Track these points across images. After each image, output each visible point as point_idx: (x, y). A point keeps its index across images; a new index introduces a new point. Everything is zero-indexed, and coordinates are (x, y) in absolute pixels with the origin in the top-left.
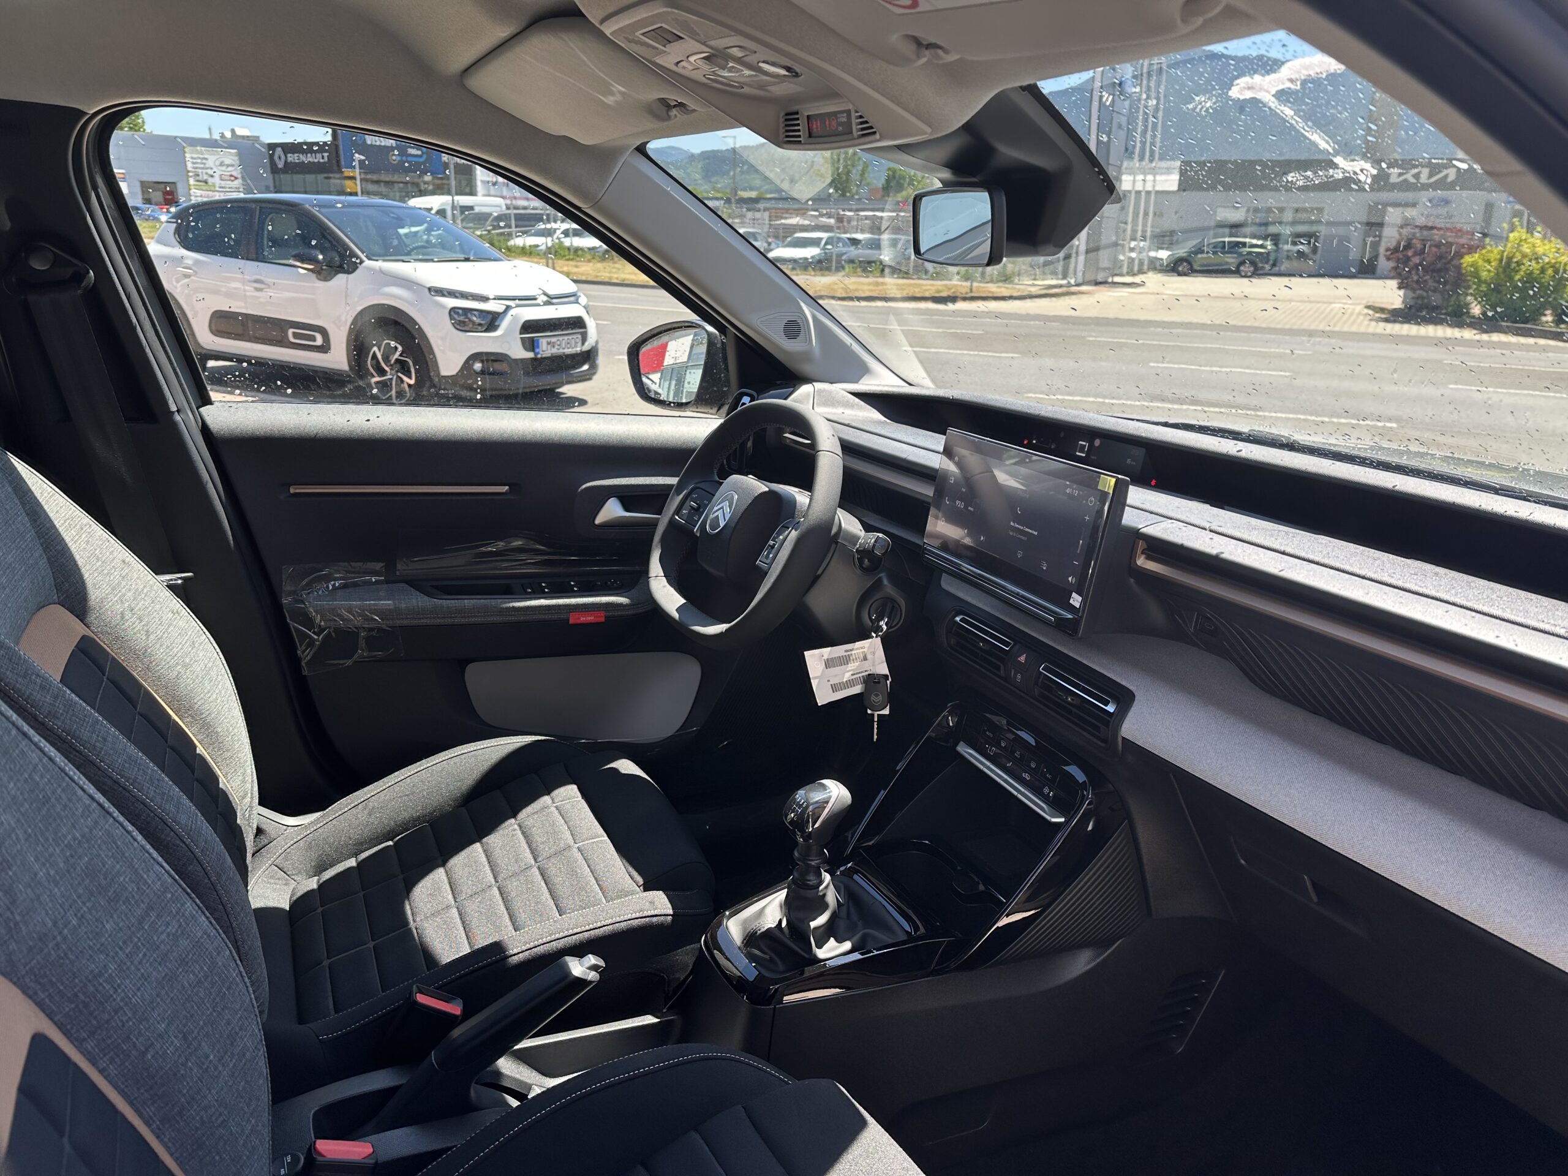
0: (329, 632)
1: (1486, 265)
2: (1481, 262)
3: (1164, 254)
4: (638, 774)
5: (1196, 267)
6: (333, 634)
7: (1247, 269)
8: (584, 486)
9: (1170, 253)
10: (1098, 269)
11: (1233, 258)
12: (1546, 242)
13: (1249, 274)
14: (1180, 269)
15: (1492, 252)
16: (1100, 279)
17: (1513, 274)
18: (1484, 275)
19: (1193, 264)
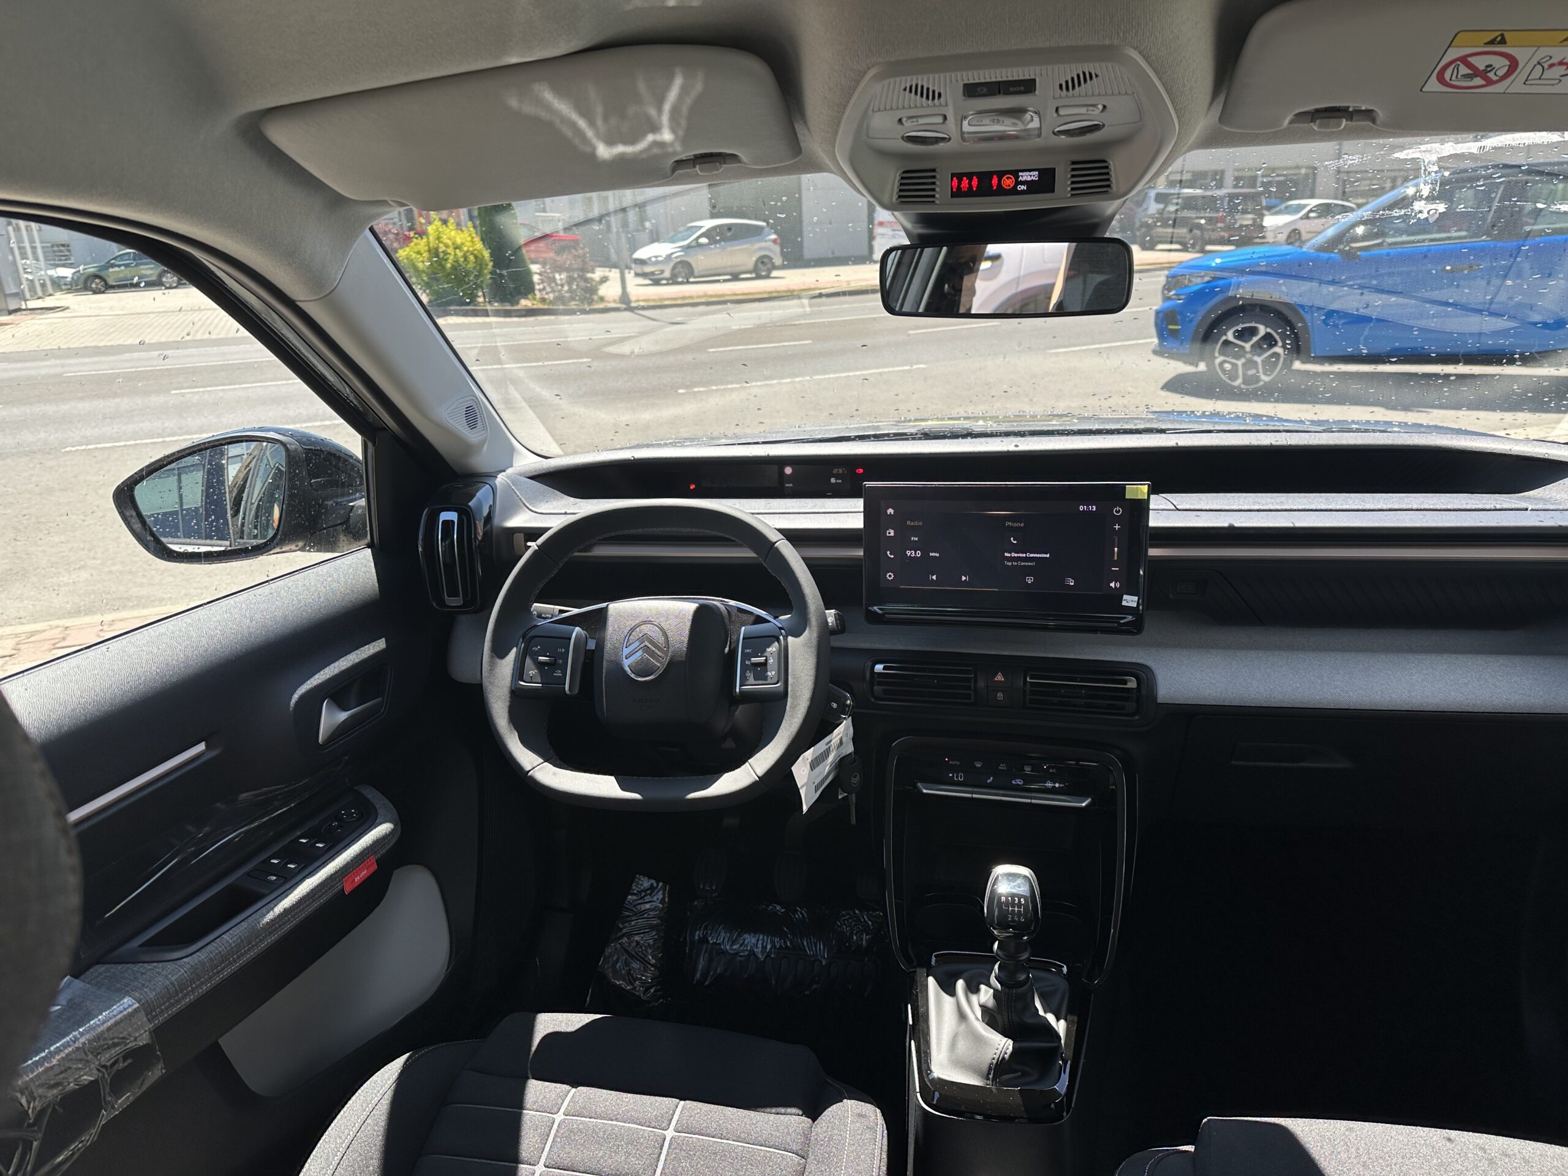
0: (54, 1109)
1: (419, 256)
2: (414, 255)
3: (67, 273)
4: (587, 1021)
5: (111, 282)
6: (61, 1110)
7: (170, 280)
8: (296, 697)
9: (73, 270)
10: (6, 296)
11: (151, 269)
12: (459, 232)
13: (175, 285)
14: (94, 286)
15: (419, 244)
16: (12, 307)
17: (443, 263)
18: (420, 265)
19: (107, 279)
